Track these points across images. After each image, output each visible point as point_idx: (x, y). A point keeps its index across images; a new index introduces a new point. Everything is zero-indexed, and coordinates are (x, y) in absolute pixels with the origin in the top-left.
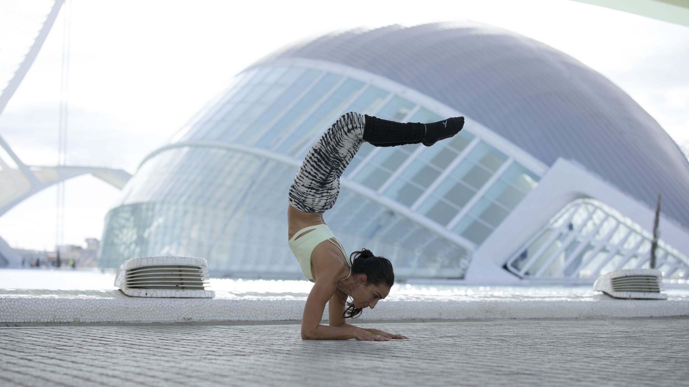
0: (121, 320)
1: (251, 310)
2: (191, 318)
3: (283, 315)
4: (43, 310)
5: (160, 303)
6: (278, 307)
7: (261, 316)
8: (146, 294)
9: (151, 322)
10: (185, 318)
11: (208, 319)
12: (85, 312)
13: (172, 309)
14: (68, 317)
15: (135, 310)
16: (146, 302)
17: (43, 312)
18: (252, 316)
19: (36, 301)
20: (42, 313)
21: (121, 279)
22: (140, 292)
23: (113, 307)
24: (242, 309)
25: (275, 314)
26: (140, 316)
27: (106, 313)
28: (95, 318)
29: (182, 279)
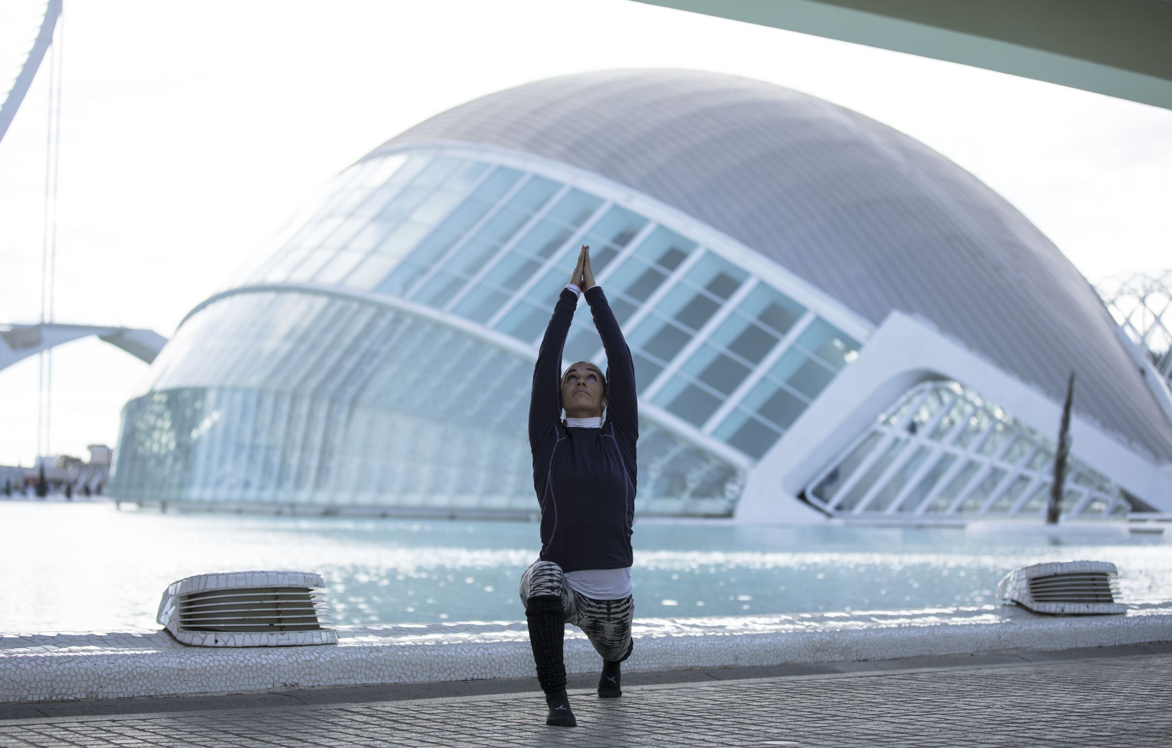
0: (172, 692)
1: (403, 665)
2: (297, 684)
3: (461, 672)
4: (31, 679)
5: (242, 659)
6: (451, 656)
7: (422, 674)
8: (216, 641)
9: (225, 694)
10: (285, 685)
11: (328, 683)
12: (107, 680)
13: (264, 669)
14: (76, 690)
15: (197, 673)
16: (215, 657)
17: (30, 683)
18: (406, 675)
19: (19, 663)
20: (30, 685)
21: (170, 612)
22: (206, 637)
23: (156, 669)
24: (387, 663)
25: (445, 670)
26: (205, 684)
27: (145, 681)
28: (124, 689)
29: (279, 613)
